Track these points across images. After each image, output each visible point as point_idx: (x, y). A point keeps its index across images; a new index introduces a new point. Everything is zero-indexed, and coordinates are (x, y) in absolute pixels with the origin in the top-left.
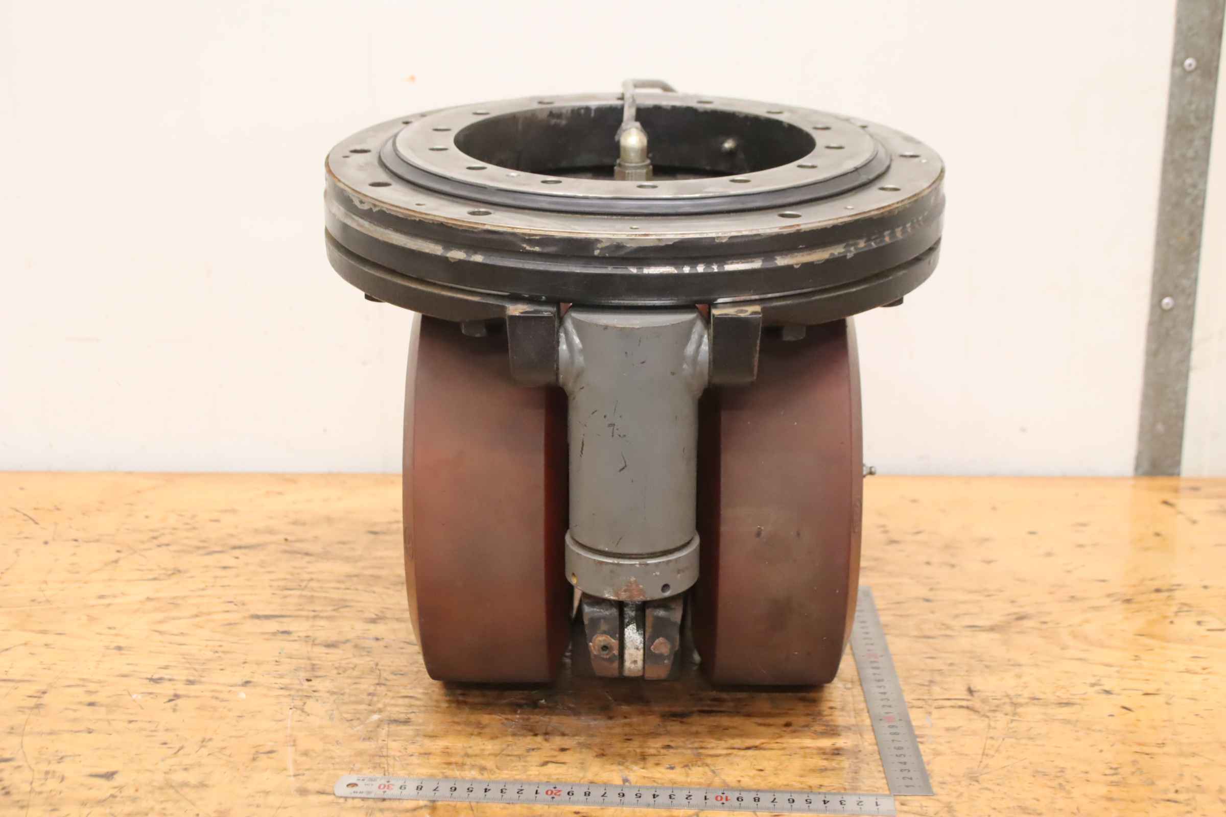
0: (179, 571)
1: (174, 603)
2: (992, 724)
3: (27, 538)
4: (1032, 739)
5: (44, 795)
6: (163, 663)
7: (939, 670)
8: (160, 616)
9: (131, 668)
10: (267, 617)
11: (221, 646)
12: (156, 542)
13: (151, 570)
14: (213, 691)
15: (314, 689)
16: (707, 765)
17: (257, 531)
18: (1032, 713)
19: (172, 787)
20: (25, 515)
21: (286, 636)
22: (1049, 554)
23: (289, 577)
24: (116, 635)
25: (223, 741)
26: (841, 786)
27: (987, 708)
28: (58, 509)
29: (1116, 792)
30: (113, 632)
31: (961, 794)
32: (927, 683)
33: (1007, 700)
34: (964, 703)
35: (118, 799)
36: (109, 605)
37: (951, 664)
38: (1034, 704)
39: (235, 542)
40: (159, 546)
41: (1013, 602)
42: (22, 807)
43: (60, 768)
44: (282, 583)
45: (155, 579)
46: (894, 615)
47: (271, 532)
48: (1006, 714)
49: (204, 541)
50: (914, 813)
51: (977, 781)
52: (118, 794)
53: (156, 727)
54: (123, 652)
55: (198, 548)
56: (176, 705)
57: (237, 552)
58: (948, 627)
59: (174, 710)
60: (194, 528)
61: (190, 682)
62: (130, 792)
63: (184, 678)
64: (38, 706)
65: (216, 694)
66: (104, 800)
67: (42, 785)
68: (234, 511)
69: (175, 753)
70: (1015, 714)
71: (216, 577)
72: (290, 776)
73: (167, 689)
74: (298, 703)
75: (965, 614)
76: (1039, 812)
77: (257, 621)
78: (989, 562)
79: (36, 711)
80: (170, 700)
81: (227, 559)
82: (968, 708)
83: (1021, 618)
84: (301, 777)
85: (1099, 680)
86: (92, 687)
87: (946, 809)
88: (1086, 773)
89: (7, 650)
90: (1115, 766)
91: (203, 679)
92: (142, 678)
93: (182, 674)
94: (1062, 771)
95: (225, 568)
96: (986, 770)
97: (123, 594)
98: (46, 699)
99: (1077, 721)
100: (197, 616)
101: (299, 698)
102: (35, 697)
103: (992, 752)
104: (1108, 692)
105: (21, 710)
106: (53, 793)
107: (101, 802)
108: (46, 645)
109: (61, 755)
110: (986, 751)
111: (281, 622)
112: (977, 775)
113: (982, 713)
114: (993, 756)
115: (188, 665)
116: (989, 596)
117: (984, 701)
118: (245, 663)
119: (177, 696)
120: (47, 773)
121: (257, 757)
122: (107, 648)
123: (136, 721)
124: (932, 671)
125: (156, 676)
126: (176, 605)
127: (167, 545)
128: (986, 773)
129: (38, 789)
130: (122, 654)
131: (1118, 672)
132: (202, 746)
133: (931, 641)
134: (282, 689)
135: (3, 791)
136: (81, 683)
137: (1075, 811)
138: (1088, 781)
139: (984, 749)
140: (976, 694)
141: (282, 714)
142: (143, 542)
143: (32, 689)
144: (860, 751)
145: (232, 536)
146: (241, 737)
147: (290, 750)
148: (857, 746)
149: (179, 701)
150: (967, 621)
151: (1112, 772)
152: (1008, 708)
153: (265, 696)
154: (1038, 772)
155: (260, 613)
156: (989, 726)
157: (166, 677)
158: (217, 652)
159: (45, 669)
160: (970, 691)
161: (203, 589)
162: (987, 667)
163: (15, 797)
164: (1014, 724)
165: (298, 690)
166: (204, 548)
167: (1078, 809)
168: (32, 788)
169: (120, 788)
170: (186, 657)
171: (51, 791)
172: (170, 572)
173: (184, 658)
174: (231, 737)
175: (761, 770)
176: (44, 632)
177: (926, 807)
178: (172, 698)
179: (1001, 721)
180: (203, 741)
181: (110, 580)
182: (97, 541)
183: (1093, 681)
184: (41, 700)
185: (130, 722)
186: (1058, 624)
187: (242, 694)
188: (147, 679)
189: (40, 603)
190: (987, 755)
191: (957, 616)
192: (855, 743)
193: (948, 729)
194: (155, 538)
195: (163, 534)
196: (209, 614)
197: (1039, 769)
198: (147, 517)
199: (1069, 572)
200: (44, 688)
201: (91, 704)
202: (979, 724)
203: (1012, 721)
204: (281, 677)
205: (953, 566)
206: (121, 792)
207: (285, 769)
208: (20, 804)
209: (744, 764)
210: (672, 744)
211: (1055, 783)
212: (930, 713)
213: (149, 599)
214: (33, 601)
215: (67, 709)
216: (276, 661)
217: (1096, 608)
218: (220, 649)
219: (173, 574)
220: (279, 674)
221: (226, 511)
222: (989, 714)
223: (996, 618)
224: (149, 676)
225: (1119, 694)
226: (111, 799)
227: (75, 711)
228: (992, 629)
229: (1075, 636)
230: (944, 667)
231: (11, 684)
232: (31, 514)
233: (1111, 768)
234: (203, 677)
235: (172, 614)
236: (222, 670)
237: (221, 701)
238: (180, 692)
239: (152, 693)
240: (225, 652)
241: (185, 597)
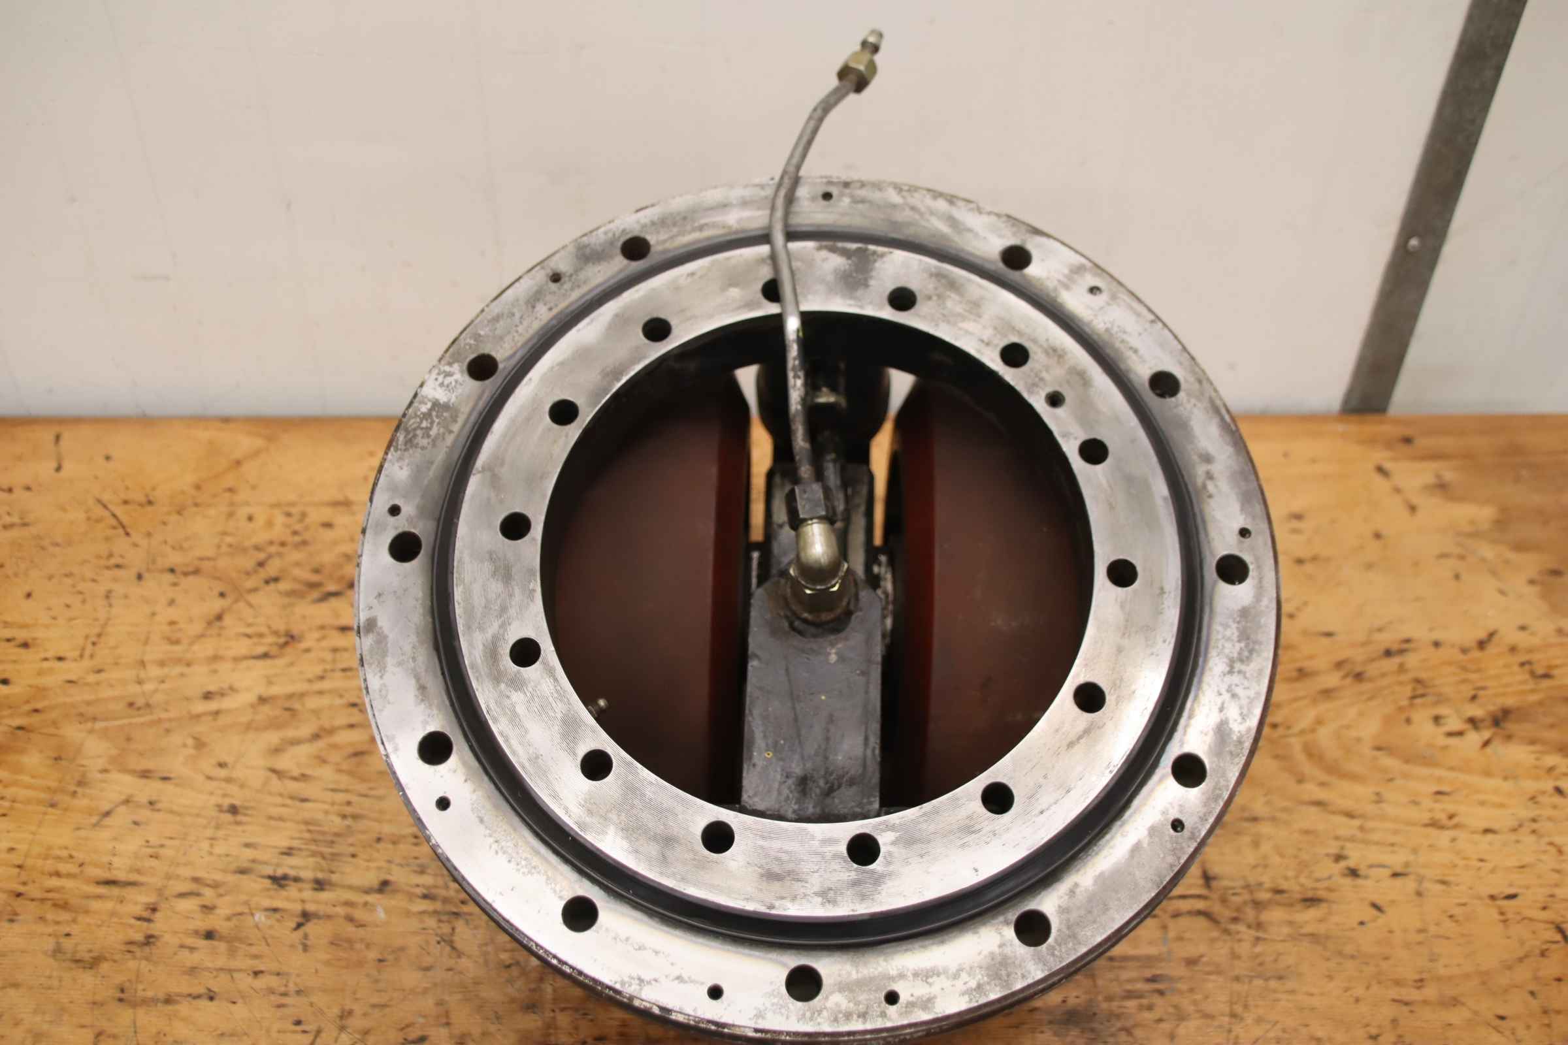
0: (293, 638)
1: (288, 709)
2: (1239, 947)
3: (119, 566)
6: (285, 843)
8: (273, 738)
9: (249, 853)
11: (349, 803)
13: (261, 636)
14: (348, 903)
20: (114, 515)
24: (228, 780)
27: (1227, 913)
28: (150, 502)
30: (223, 773)
33: (1246, 896)
34: (1200, 905)
36: (217, 713)
40: (267, 582)
45: (265, 656)
49: (317, 570)
53: (287, 985)
54: (239, 818)
55: (311, 585)
56: (307, 937)
59: (307, 949)
61: (321, 885)
63: (310, 875)
64: (147, 941)
65: (350, 912)
70: (1256, 926)
73: (291, 900)
74: (446, 928)
79: (146, 952)
80: (298, 926)
81: (345, 610)
82: (1206, 913)
86: (209, 896)
89: (107, 814)
91: (335, 878)
92: (264, 877)
93: (308, 867)
97: (232, 689)
98: (158, 923)
100: (316, 737)
101: (446, 917)
102: (145, 919)
105: (130, 947)
108: (151, 803)
113: (1223, 926)
115: (314, 847)
117: (1222, 900)
118: (379, 840)
119: (306, 916)
122: (220, 809)
123: (262, 972)
125: (279, 872)
126: (292, 712)
127: (276, 579)
130: (238, 823)
134: (425, 897)
136: (194, 885)
140: (1213, 886)
141: (429, 953)
142: (247, 574)
143: (139, 900)
146: (385, 1006)
147: (443, 1033)
149: (308, 928)
152: (1247, 915)
153: (408, 913)
156: (1235, 952)
157: (291, 872)
158: (345, 816)
159: (151, 856)
160: (1207, 881)
161: (322, 678)
164: (1260, 947)
165: (444, 901)
166: (317, 586)
170: (311, 827)
172: (282, 640)
173: (309, 831)
174: (374, 1007)
176: (147, 774)
178: (300, 920)
180: (342, 1016)
181: (215, 658)
182: (197, 571)
184: (152, 925)
185: (256, 974)
187: (380, 909)
188: (270, 877)
189: (139, 708)
194: (259, 565)
195: (270, 556)
196: (332, 731)
198: (250, 518)
200: (151, 899)
201: (209, 935)
203: (1258, 939)
213: (262, 700)
214: (131, 705)
215: (182, 946)
218: (347, 810)
222: (1229, 927)
224: (271, 872)
227: (192, 949)
232: (120, 511)
234: (332, 872)
235: (290, 733)
236: (353, 856)
237: (357, 927)
238: (311, 908)
239: (275, 910)
240: (355, 817)
241: (302, 695)
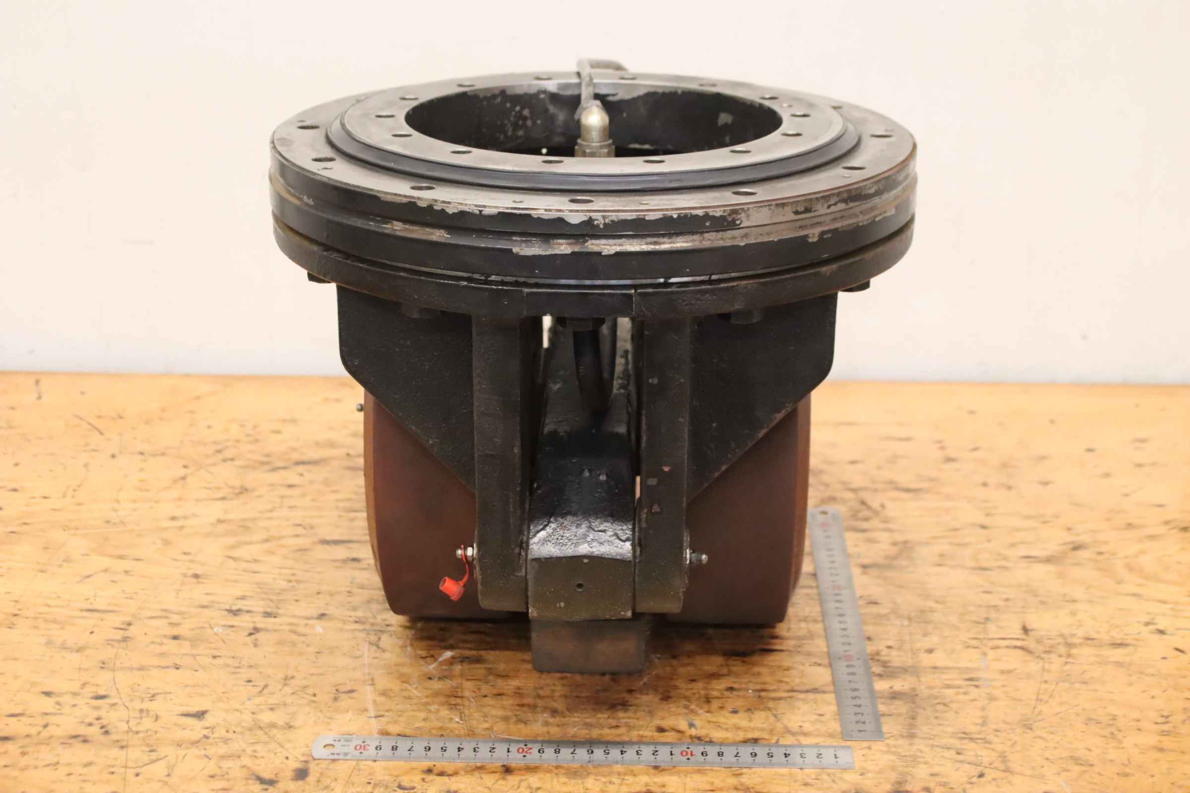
0: (246, 490)
1: (244, 526)
2: (1047, 666)
3: (94, 450)
4: (1085, 683)
5: (141, 735)
6: (240, 593)
7: (996, 606)
8: (231, 541)
9: (211, 598)
10: (337, 542)
11: (293, 575)
12: (220, 457)
13: (219, 488)
14: (291, 624)
15: (387, 623)
16: (769, 709)
17: (318, 444)
18: (1086, 653)
19: (261, 728)
20: (89, 424)
21: (356, 564)
22: (1107, 475)
23: (354, 497)
24: (192, 561)
25: (305, 678)
26: (898, 733)
27: (1041, 648)
28: (121, 418)
29: (1167, 742)
30: (188, 557)
31: (1015, 743)
32: (982, 621)
33: (1061, 640)
34: (1019, 643)
35: (211, 740)
36: (182, 528)
37: (1007, 600)
38: (1087, 645)
39: (296, 456)
40: (224, 460)
41: (1069, 529)
42: (122, 747)
43: (153, 706)
44: (348, 504)
45: (223, 498)
46: (951, 544)
47: (332, 445)
48: (1061, 656)
49: (268, 456)
50: (969, 763)
51: (1031, 729)
52: (210, 735)
53: (240, 663)
54: (200, 580)
55: (263, 463)
56: (256, 639)
57: (301, 469)
58: (1006, 558)
59: (256, 645)
60: (257, 441)
61: (268, 615)
62: (221, 732)
63: (262, 610)
64: (125, 639)
65: (294, 628)
66: (198, 742)
67: (138, 724)
68: (294, 421)
69: (261, 692)
70: (1069, 656)
71: (283, 497)
72: (371, 717)
73: (245, 622)
74: (373, 638)
75: (1022, 543)
76: (1091, 763)
77: (327, 547)
78: (1046, 484)
79: (123, 644)
80: (251, 634)
81: (291, 477)
82: (1022, 648)
83: (1077, 547)
84: (382, 719)
85: (1153, 619)
86: (175, 618)
87: (1000, 759)
88: (1138, 721)
89: (88, 577)
90: (1165, 714)
91: (280, 611)
92: (222, 610)
93: (258, 605)
94: (1114, 719)
95: (291, 486)
96: (1040, 717)
97: (194, 515)
98: (133, 631)
99: (1130, 664)
100: (267, 540)
101: (373, 633)
102: (122, 629)
103: (1045, 697)
104: (1162, 632)
105: (109, 642)
106: (149, 733)
107: (195, 743)
108: (126, 572)
109: (153, 692)
110: (1040, 697)
111: (350, 548)
112: (1030, 722)
113: (1036, 655)
114: (1047, 702)
115: (264, 596)
116: (1045, 522)
117: (1039, 641)
118: (318, 593)
119: (256, 630)
120: (141, 711)
121: (339, 697)
122: (185, 575)
123: (220, 656)
124: (989, 607)
125: (234, 608)
126: (246, 528)
127: (232, 459)
128: (1040, 721)
129: (134, 729)
130: (199, 583)
131: (1172, 609)
132: (285, 685)
133: (987, 573)
134: (356, 622)
135: (103, 730)
136: (163, 614)
137: (1126, 762)
138: (1139, 730)
139: (1038, 694)
140: (1031, 633)
141: (358, 650)
142: (207, 456)
143: (117, 620)
144: (917, 695)
145: (294, 449)
146: (321, 674)
147: (369, 688)
148: (914, 689)
149: (258, 636)
150: (1023, 551)
151: (1163, 720)
152: (1062, 649)
153: (341, 630)
154: (1090, 719)
155: (328, 538)
156: (1044, 669)
157: (244, 608)
158: (290, 581)
159: (127, 598)
160: (1025, 630)
161: (271, 511)
162: (1043, 603)
163: (114, 737)
164: (1067, 667)
165: (372, 624)
166: (268, 464)
167: (1129, 760)
168: (129, 728)
169: (212, 728)
170: (261, 586)
171: (147, 731)
172: (237, 491)
173: (260, 588)
174: (312, 675)
175: (821, 715)
176: (121, 557)
177: (981, 756)
178: (252, 631)
179: (1055, 663)
180: (285, 679)
181: (180, 499)
182: (163, 454)
183: (1147, 620)
184: (127, 632)
185: (215, 657)
186: (1114, 554)
187: (319, 627)
188: (227, 610)
189: (115, 524)
190: (1041, 700)
191: (1013, 545)
192: (912, 686)
193: (1002, 672)
194: (219, 451)
195: (227, 447)
196: (280, 538)
197: (1094, 717)
198: (209, 427)
199: (1127, 495)
200: (127, 619)
201: (175, 638)
202: (1034, 666)
203: (1066, 663)
204: (355, 609)
205: (1009, 488)
206: (213, 733)
207: (366, 710)
208: (119, 744)
209: (804, 707)
210: (735, 686)
211: (1106, 732)
212: (985, 654)
213: (220, 521)
214: (108, 522)
215: (153, 642)
216: (349, 592)
217: (1152, 537)
218: (292, 578)
219: (241, 493)
220: (352, 607)
221: (284, 421)
222: (1042, 655)
223: (1052, 548)
224: (228, 608)
225: (1172, 635)
226: (204, 740)
227: (161, 644)
228: (1048, 560)
229: (1130, 568)
230: (1001, 603)
231: (96, 615)
232: (95, 422)
233: (1162, 716)
234: (279, 608)
235: (244, 538)
236: (297, 601)
237: (299, 635)
238: (259, 625)
239: (232, 626)
240: (298, 582)
241: (254, 519)
